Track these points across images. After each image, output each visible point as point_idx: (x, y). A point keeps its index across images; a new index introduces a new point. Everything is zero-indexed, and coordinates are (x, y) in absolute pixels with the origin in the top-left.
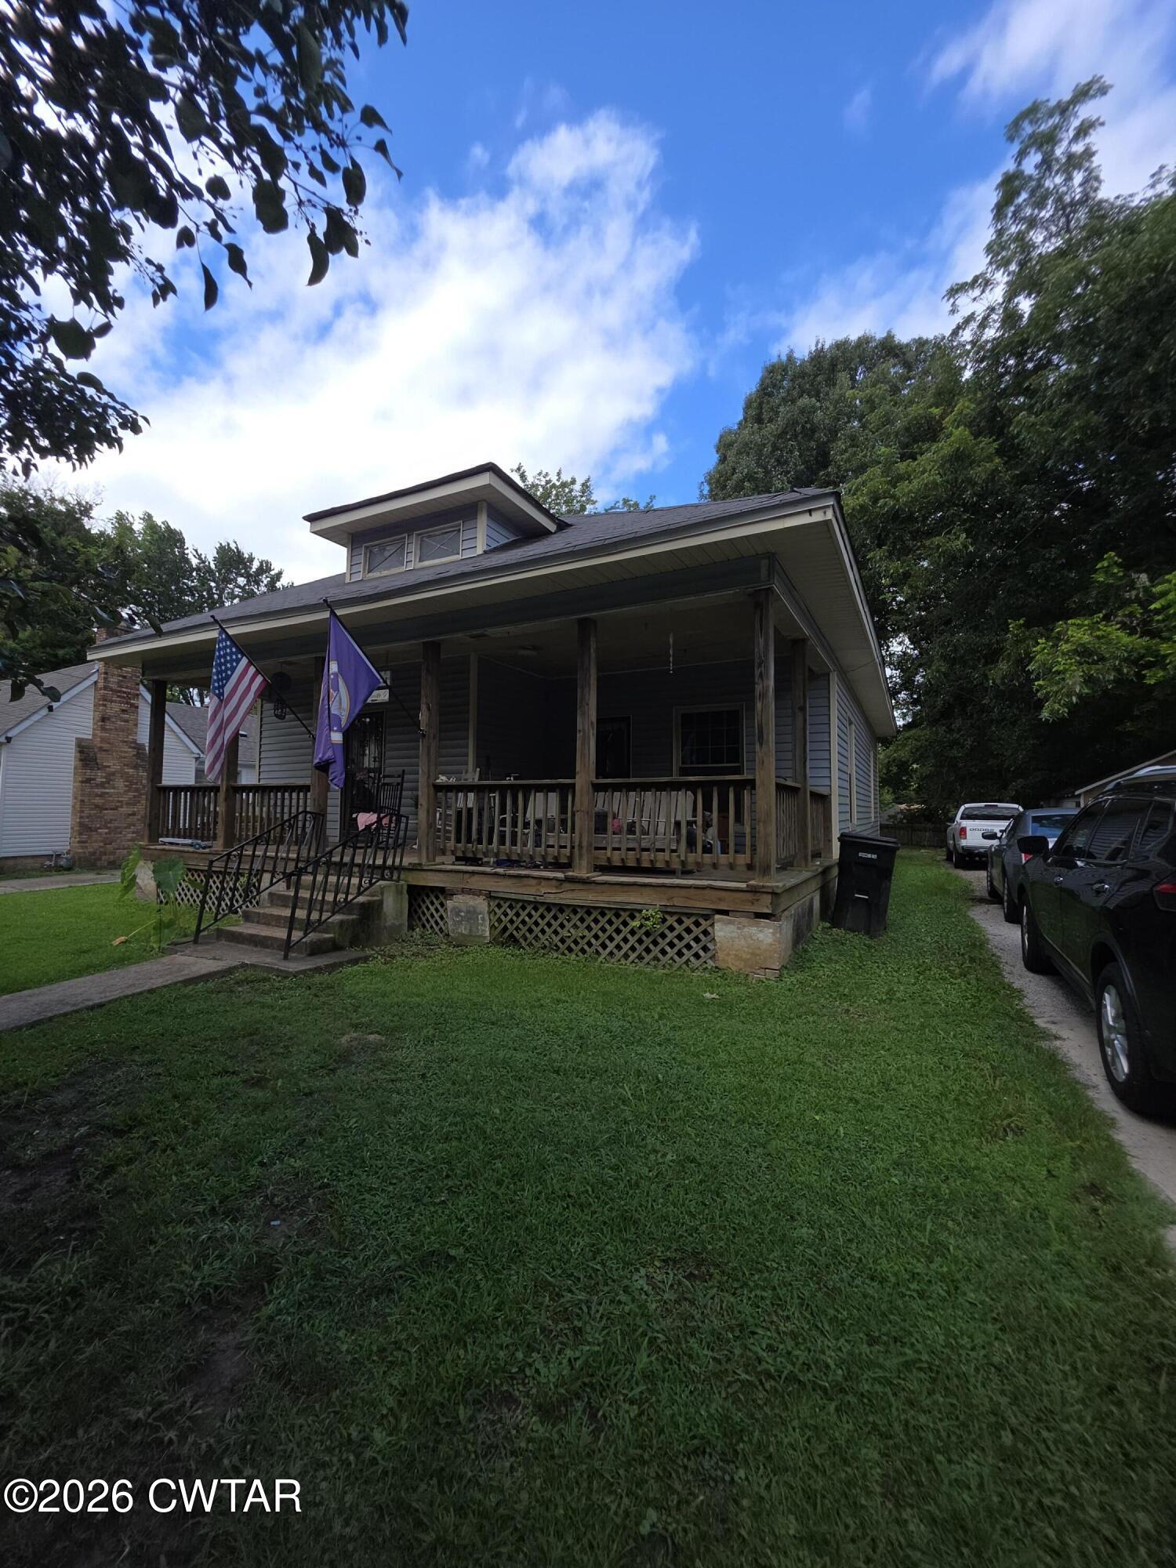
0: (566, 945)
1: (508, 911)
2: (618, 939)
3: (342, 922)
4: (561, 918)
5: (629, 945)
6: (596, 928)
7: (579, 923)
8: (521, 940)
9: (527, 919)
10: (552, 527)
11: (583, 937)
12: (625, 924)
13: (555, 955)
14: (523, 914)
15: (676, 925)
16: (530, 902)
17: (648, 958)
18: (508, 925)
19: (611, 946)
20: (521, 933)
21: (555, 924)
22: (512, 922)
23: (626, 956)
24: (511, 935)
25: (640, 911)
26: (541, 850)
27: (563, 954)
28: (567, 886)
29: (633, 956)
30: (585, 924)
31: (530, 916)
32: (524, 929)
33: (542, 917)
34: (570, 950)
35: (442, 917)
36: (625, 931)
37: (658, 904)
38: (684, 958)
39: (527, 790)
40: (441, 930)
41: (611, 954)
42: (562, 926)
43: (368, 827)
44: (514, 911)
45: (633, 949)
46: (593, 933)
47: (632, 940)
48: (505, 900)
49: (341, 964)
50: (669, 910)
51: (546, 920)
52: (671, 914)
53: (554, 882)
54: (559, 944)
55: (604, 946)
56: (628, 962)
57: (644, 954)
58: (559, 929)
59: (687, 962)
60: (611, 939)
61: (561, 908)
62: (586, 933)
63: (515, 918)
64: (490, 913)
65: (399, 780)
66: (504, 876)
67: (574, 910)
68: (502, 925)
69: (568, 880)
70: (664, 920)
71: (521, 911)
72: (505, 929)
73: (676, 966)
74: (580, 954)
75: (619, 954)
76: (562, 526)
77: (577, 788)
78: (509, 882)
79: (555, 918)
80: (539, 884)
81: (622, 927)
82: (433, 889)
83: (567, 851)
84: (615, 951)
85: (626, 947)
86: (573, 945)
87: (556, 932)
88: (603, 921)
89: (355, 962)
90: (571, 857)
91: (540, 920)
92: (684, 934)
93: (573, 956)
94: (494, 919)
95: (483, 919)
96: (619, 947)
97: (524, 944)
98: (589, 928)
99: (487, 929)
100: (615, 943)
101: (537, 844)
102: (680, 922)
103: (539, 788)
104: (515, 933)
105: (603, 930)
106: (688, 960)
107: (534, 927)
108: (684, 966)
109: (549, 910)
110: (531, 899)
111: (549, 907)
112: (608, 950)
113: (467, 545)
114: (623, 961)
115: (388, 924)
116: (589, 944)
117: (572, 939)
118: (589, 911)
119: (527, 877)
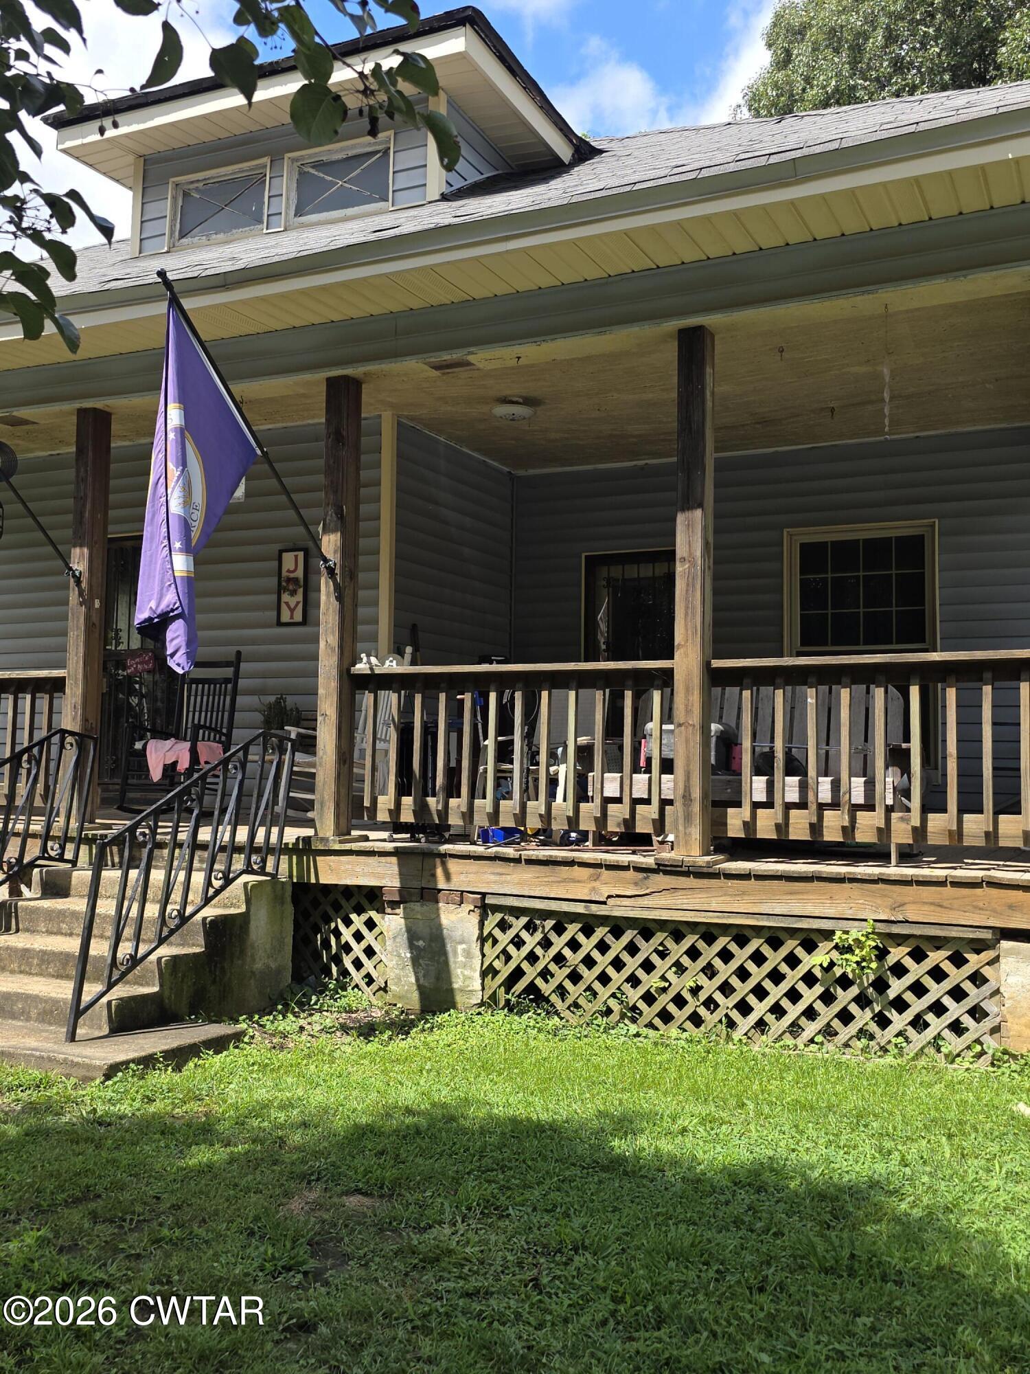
0: (657, 1007)
1: (525, 935)
2: (776, 993)
4: (646, 949)
5: (802, 1006)
6: (725, 971)
7: (686, 961)
8: (554, 998)
9: (567, 952)
10: (564, 152)
11: (695, 991)
12: (792, 961)
13: (633, 1029)
14: (559, 943)
15: (908, 962)
16: (574, 918)
17: (845, 1033)
18: (525, 966)
19: (760, 1008)
20: (554, 983)
21: (632, 964)
22: (532, 958)
23: (795, 1029)
24: (532, 988)
25: (828, 935)
26: (589, 810)
27: (651, 1025)
28: (661, 880)
29: (811, 1028)
30: (701, 962)
31: (574, 945)
32: (560, 974)
33: (603, 947)
34: (666, 1017)
35: (370, 952)
36: (793, 977)
37: (871, 916)
38: (930, 1033)
40: (370, 980)
41: (761, 1025)
42: (648, 966)
44: (539, 936)
45: (810, 1013)
46: (718, 981)
47: (810, 995)
48: (517, 912)
50: (896, 929)
51: (611, 955)
52: (900, 939)
53: (631, 874)
54: (642, 1005)
55: (743, 1007)
56: (800, 1042)
57: (836, 1024)
58: (641, 974)
59: (936, 1043)
60: (760, 993)
61: (647, 929)
62: (703, 980)
63: (539, 951)
64: (482, 940)
66: (517, 861)
67: (677, 931)
68: (512, 965)
69: (663, 868)
70: (882, 954)
71: (553, 936)
72: (518, 973)
73: (911, 1050)
74: (688, 1025)
75: (778, 1026)
76: (585, 152)
77: (678, 677)
78: (529, 873)
79: (632, 949)
80: (597, 878)
81: (784, 968)
82: (348, 891)
83: (652, 811)
84: (770, 1018)
85: (794, 1011)
86: (672, 1008)
87: (634, 981)
88: (741, 955)
90: (660, 825)
91: (596, 955)
92: (928, 982)
93: (674, 1032)
94: (491, 952)
95: (468, 954)
96: (778, 1010)
97: (559, 1005)
98: (710, 971)
99: (477, 975)
100: (769, 1001)
101: (582, 795)
102: (918, 956)
104: (539, 982)
105: (743, 974)
106: (939, 1036)
107: (582, 970)
108: (931, 1051)
109: (617, 932)
110: (580, 908)
111: (617, 927)
112: (753, 1018)
113: (403, 180)
114: (788, 1040)
115: (258, 966)
116: (710, 1003)
117: (672, 993)
118: (709, 933)
119: (571, 863)
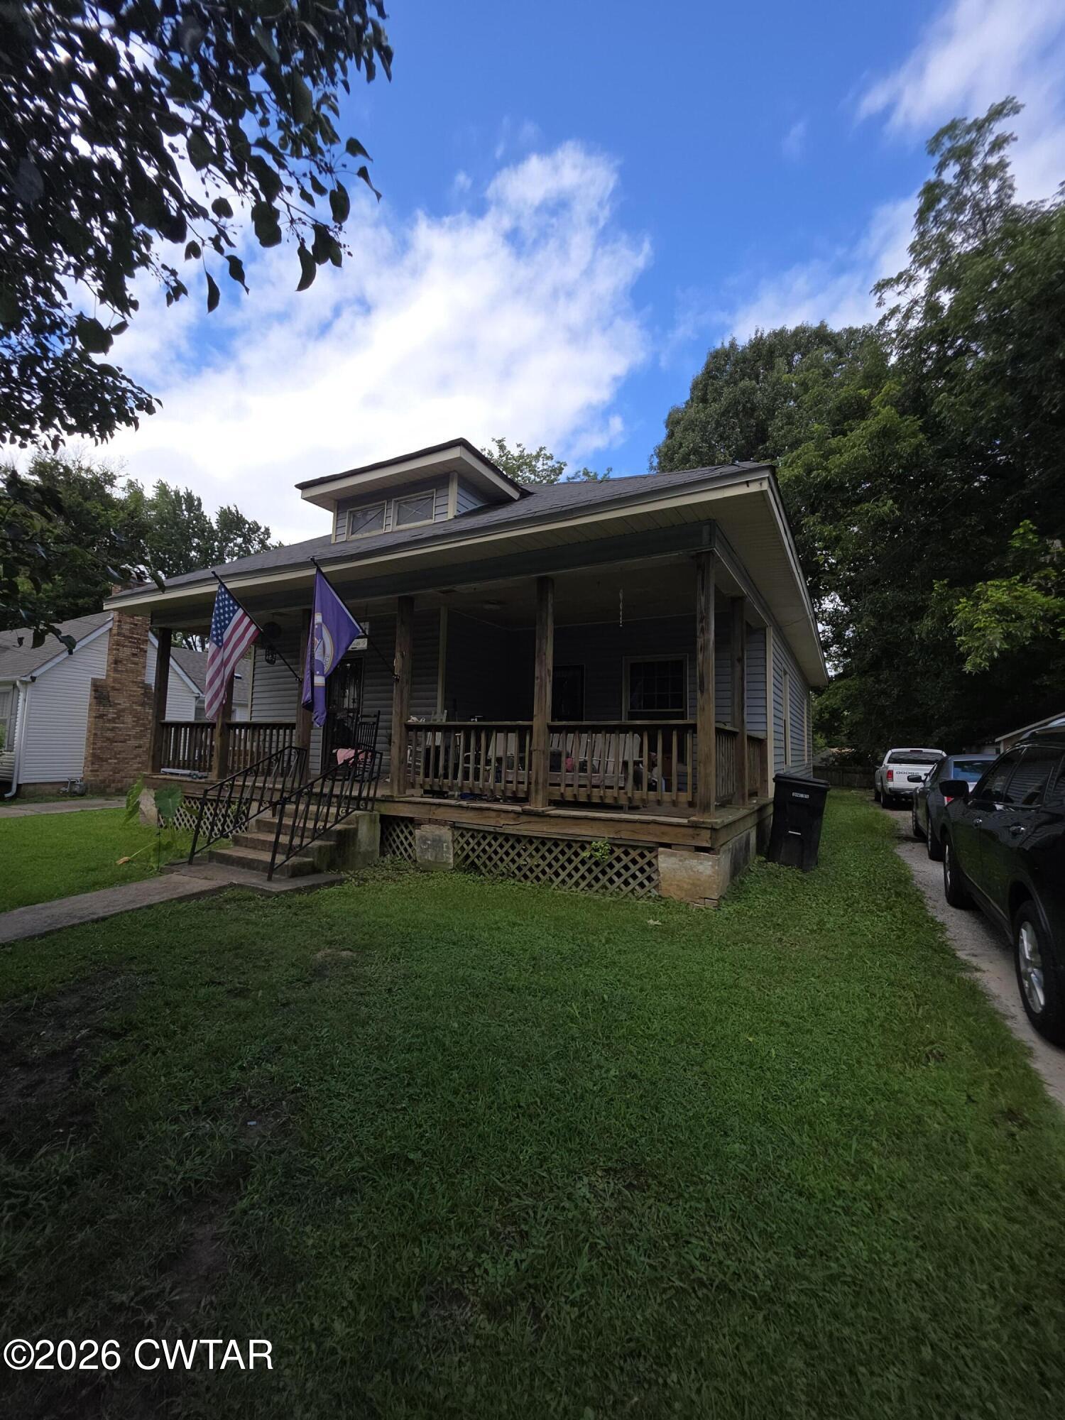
0: (522, 873)
1: (471, 840)
2: (570, 868)
3: (320, 847)
4: (519, 847)
5: (580, 874)
6: (549, 857)
7: (534, 853)
8: (482, 868)
9: (487, 848)
10: (515, 495)
11: (538, 866)
12: (576, 854)
13: (512, 882)
14: (484, 843)
15: (623, 856)
16: (490, 833)
17: (597, 886)
18: (470, 853)
19: (563, 874)
20: (482, 861)
21: (513, 853)
22: (473, 850)
23: (577, 884)
24: (473, 863)
25: (590, 843)
26: (501, 785)
27: (520, 881)
28: (524, 818)
29: (583, 884)
30: (540, 854)
31: (490, 845)
32: (484, 857)
33: (501, 846)
34: (526, 877)
35: (410, 845)
36: (576, 861)
37: (607, 836)
38: (630, 887)
39: (490, 731)
40: (409, 856)
41: (563, 882)
42: (519, 855)
43: (346, 762)
44: (476, 841)
45: (583, 877)
46: (547, 862)
47: (583, 870)
48: (468, 830)
49: (318, 886)
50: (617, 842)
51: (505, 849)
52: (619, 846)
53: (512, 815)
54: (516, 872)
55: (557, 874)
56: (579, 889)
57: (593, 882)
58: (516, 858)
59: (633, 891)
60: (563, 868)
61: (518, 839)
62: (541, 862)
63: (476, 847)
64: (453, 842)
65: (375, 719)
66: (467, 808)
67: (531, 840)
68: (465, 853)
69: (525, 813)
70: (612, 852)
71: (482, 841)
72: (467, 857)
73: (622, 894)
74: (535, 881)
75: (571, 882)
76: (525, 494)
77: (535, 729)
78: (471, 814)
79: (513, 847)
80: (499, 816)
81: (573, 857)
82: (403, 819)
83: (524, 787)
84: (567, 879)
85: (576, 876)
86: (528, 873)
87: (513, 861)
88: (556, 851)
89: (331, 884)
90: (528, 792)
91: (499, 849)
92: (630, 865)
93: (529, 883)
94: (457, 847)
95: (448, 847)
96: (570, 876)
97: (484, 870)
98: (543, 858)
99: (451, 856)
100: (567, 871)
101: (498, 780)
102: (627, 853)
103: (500, 729)
104: (476, 860)
105: (556, 859)
106: (634, 889)
107: (493, 856)
108: (630, 894)
109: (507, 840)
110: (491, 829)
111: (507, 837)
112: (560, 878)
113: (439, 510)
114: (574, 889)
115: (362, 850)
116: (544, 872)
117: (528, 867)
118: (543, 841)
119: (488, 809)
